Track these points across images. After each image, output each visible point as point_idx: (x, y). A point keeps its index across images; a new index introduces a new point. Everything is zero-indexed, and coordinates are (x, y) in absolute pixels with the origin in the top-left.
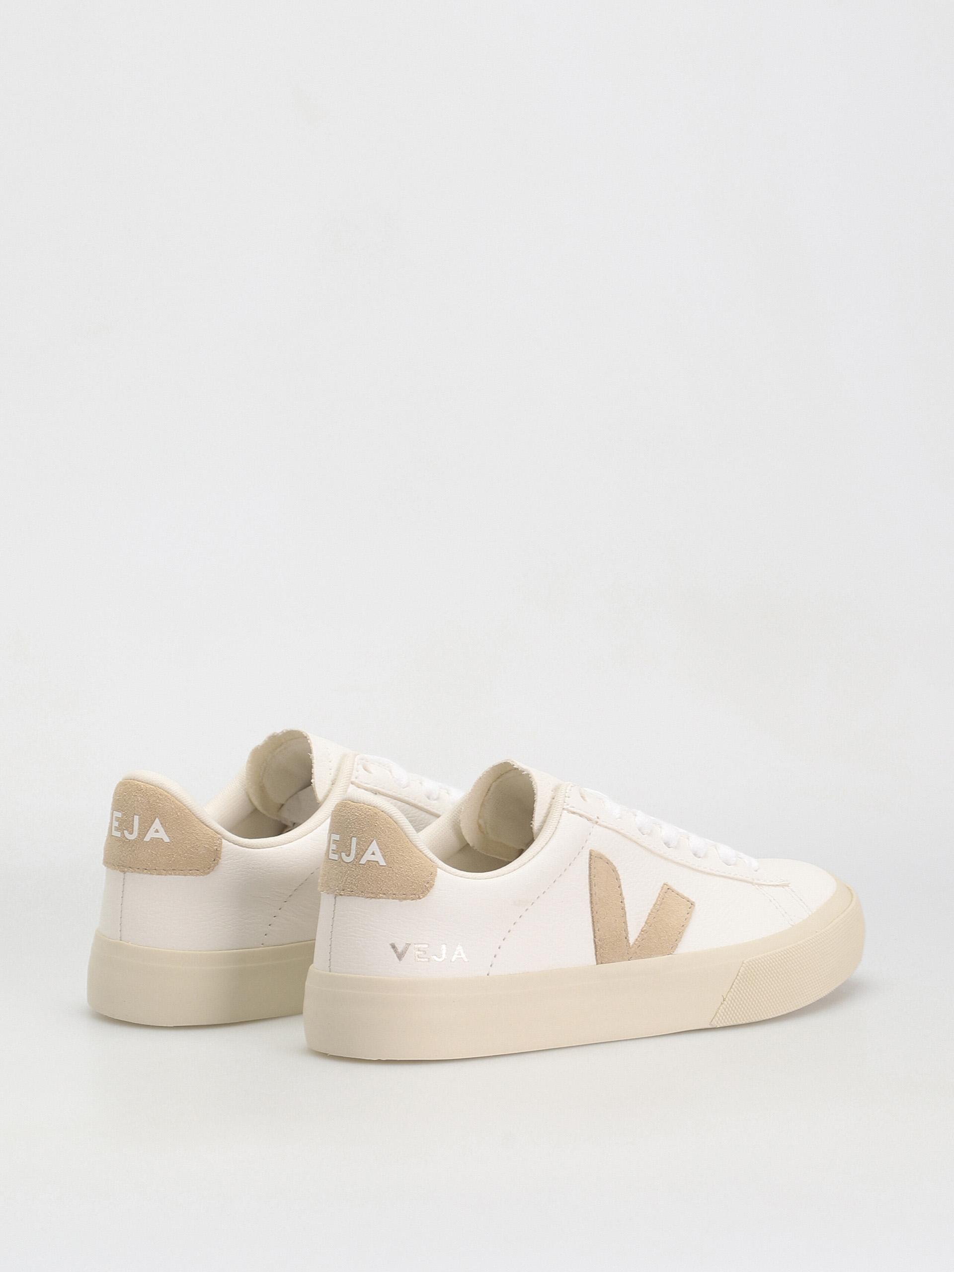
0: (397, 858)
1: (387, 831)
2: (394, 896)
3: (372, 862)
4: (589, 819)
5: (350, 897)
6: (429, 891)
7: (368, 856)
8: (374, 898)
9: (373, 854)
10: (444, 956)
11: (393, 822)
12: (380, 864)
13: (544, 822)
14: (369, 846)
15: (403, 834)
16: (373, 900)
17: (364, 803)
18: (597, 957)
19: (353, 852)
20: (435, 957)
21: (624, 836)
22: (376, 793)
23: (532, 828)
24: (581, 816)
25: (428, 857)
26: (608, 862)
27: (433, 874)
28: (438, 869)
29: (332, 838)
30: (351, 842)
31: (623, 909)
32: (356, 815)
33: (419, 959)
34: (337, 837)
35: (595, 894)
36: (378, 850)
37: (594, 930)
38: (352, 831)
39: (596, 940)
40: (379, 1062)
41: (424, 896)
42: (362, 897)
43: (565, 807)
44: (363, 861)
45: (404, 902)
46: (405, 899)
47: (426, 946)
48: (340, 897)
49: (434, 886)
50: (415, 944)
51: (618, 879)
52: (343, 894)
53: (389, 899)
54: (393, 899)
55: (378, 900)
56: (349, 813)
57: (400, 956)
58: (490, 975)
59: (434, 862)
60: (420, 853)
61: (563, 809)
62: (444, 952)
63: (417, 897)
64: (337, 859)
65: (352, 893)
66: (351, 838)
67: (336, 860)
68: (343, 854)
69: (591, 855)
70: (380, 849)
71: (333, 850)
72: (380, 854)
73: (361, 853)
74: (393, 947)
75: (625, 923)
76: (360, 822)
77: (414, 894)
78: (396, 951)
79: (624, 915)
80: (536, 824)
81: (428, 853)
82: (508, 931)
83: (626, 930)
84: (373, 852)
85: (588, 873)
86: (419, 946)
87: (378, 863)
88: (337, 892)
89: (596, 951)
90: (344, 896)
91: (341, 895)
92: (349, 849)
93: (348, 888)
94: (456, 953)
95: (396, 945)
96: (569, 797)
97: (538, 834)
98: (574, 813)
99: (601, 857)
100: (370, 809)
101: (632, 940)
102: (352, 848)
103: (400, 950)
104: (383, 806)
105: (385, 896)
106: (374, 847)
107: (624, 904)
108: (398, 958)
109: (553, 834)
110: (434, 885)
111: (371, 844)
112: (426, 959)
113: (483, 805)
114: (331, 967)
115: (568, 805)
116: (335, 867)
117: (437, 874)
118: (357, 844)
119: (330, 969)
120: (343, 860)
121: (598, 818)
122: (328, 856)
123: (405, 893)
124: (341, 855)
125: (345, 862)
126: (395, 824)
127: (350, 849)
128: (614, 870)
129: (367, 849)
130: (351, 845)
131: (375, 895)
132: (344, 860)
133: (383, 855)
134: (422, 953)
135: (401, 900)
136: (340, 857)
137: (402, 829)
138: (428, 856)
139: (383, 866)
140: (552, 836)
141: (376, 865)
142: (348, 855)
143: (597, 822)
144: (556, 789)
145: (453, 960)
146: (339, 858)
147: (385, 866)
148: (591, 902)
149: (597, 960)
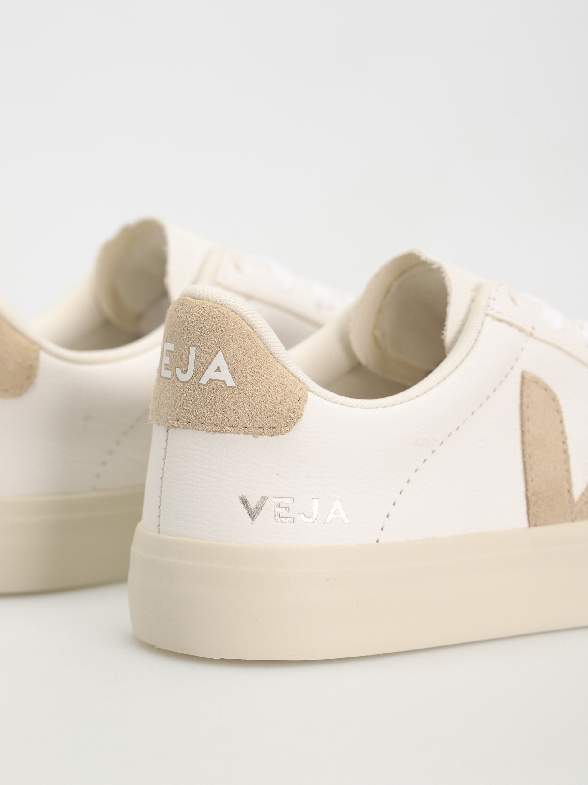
0: (252, 376)
1: (238, 339)
2: (246, 430)
3: (216, 382)
4: (521, 330)
5: (186, 430)
6: (295, 424)
7: (210, 374)
8: (219, 432)
9: (218, 370)
10: (315, 515)
11: (247, 326)
12: (228, 385)
13: (459, 332)
14: (212, 359)
15: (260, 343)
16: (217, 435)
17: (208, 300)
18: (530, 517)
19: (191, 368)
20: (302, 516)
21: (569, 354)
22: (249, 297)
23: (442, 341)
24: (510, 324)
25: (295, 377)
26: (546, 389)
27: (301, 400)
28: (310, 393)
29: (166, 348)
30: (189, 354)
31: (566, 452)
32: (196, 316)
33: (279, 519)
34: (170, 347)
35: (528, 431)
36: (225, 364)
37: (526, 481)
38: (191, 339)
39: (529, 494)
40: (222, 661)
41: (287, 431)
42: (203, 430)
43: (489, 312)
44: (204, 380)
45: (260, 438)
46: (261, 434)
47: (290, 501)
48: (174, 429)
49: (302, 417)
50: (275, 498)
51: (559, 411)
52: (176, 425)
53: (238, 433)
54: (245, 433)
55: (223, 435)
56: (187, 313)
57: (253, 515)
58: (380, 541)
59: (304, 384)
60: (285, 370)
61: (487, 315)
62: (315, 509)
63: (279, 431)
64: (170, 377)
65: (189, 425)
66: (189, 348)
67: (169, 379)
68: (178, 370)
69: (523, 378)
70: (228, 363)
71: (165, 364)
72: (228, 371)
73: (200, 370)
74: (244, 501)
75: (568, 471)
76: (200, 326)
77: (274, 428)
78: (247, 507)
79: (567, 461)
80: (449, 334)
81: (296, 370)
82: (407, 481)
83: (569, 481)
84: (218, 367)
85: (518, 402)
86: (280, 501)
87: (225, 384)
88: (169, 424)
89: (528, 509)
90: (178, 429)
91: (175, 427)
92: (186, 363)
93: (184, 418)
94: (333, 510)
95: (248, 499)
96: (494, 299)
97: (451, 348)
98: (500, 320)
99: (537, 381)
100: (215, 308)
101: (577, 493)
102: (190, 361)
103: (253, 505)
104: (234, 304)
105: (233, 429)
106: (219, 360)
107: (567, 446)
108: (250, 516)
109: (472, 348)
110: (302, 415)
111: (215, 356)
112: (290, 519)
113: (380, 311)
114: (161, 526)
115: (492, 309)
116: (168, 387)
117: (308, 400)
118: (196, 356)
119: (159, 529)
120: (177, 378)
121: (533, 328)
122: (161, 375)
123: (261, 426)
124: (175, 371)
125: (180, 381)
126: (250, 329)
127: (188, 363)
128: (554, 399)
129: (209, 364)
130: (188, 358)
131: (220, 428)
132: (180, 378)
133: (231, 373)
134: (284, 510)
135: (255, 435)
136: (175, 374)
137: (259, 336)
138: (296, 374)
139: (231, 387)
140: (470, 352)
141: (221, 386)
142: (185, 372)
143: (531, 335)
144: (477, 289)
145: (328, 520)
146: (173, 375)
147: (234, 387)
148: (523, 442)
149: (529, 522)
